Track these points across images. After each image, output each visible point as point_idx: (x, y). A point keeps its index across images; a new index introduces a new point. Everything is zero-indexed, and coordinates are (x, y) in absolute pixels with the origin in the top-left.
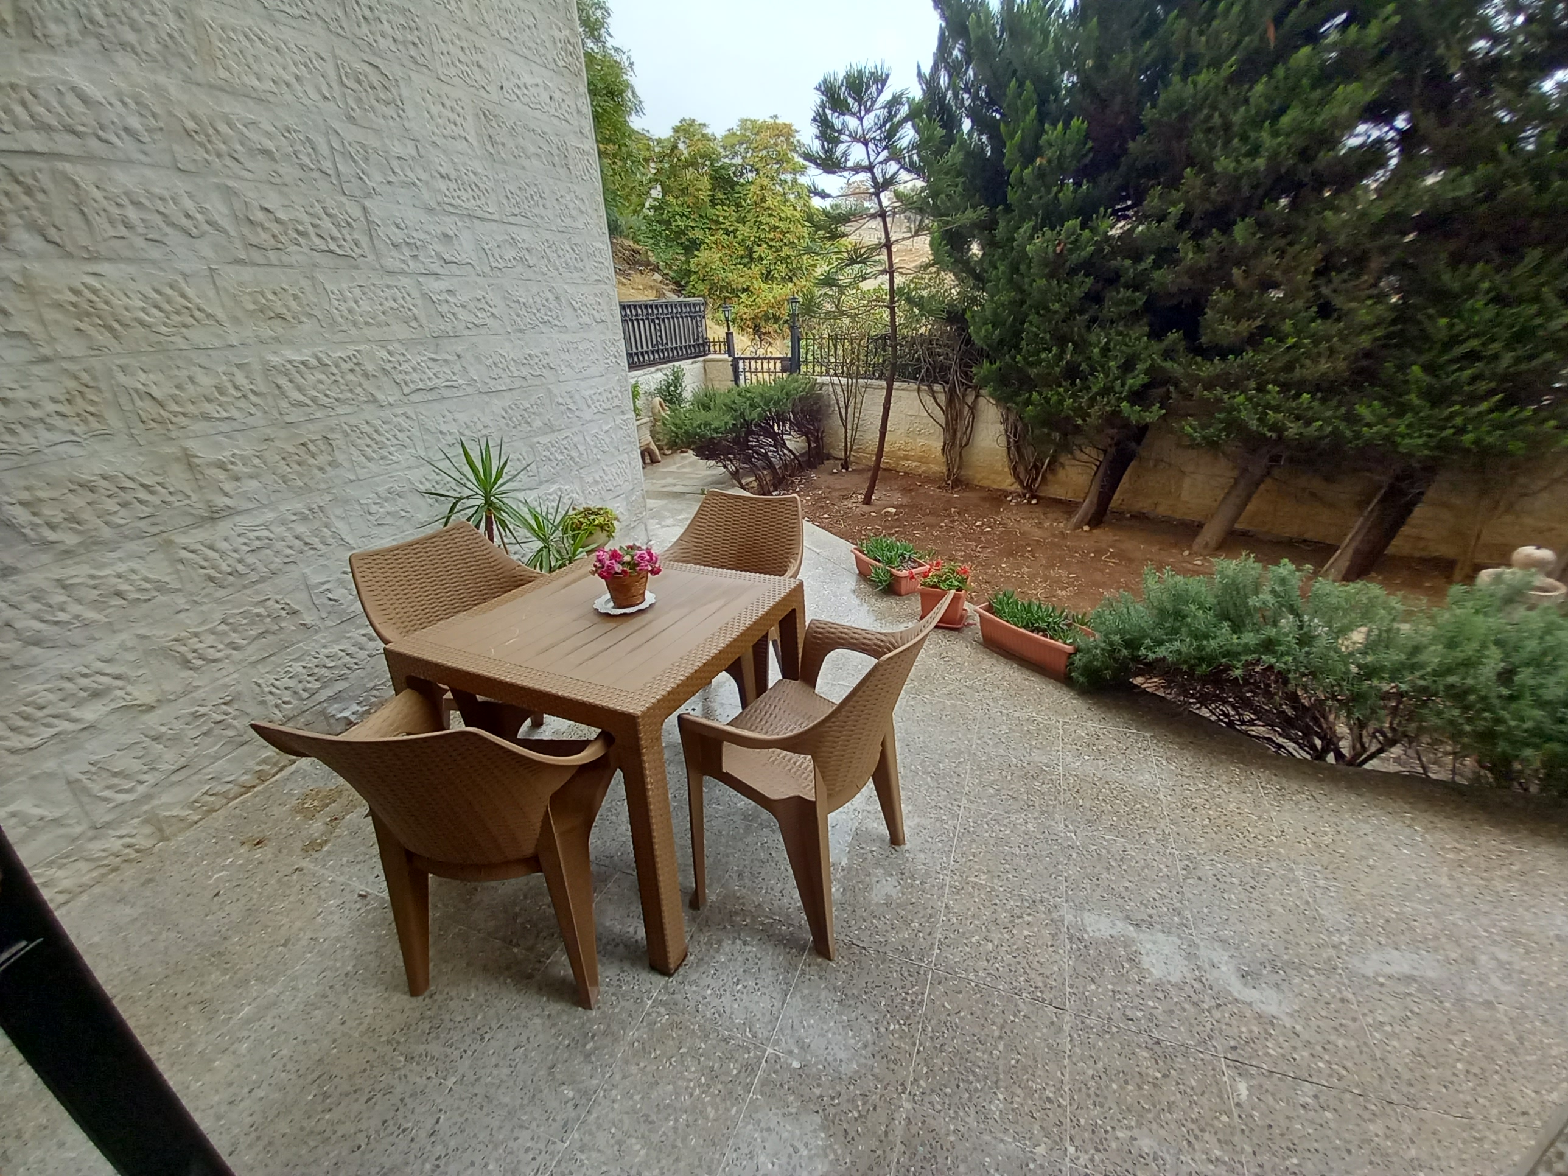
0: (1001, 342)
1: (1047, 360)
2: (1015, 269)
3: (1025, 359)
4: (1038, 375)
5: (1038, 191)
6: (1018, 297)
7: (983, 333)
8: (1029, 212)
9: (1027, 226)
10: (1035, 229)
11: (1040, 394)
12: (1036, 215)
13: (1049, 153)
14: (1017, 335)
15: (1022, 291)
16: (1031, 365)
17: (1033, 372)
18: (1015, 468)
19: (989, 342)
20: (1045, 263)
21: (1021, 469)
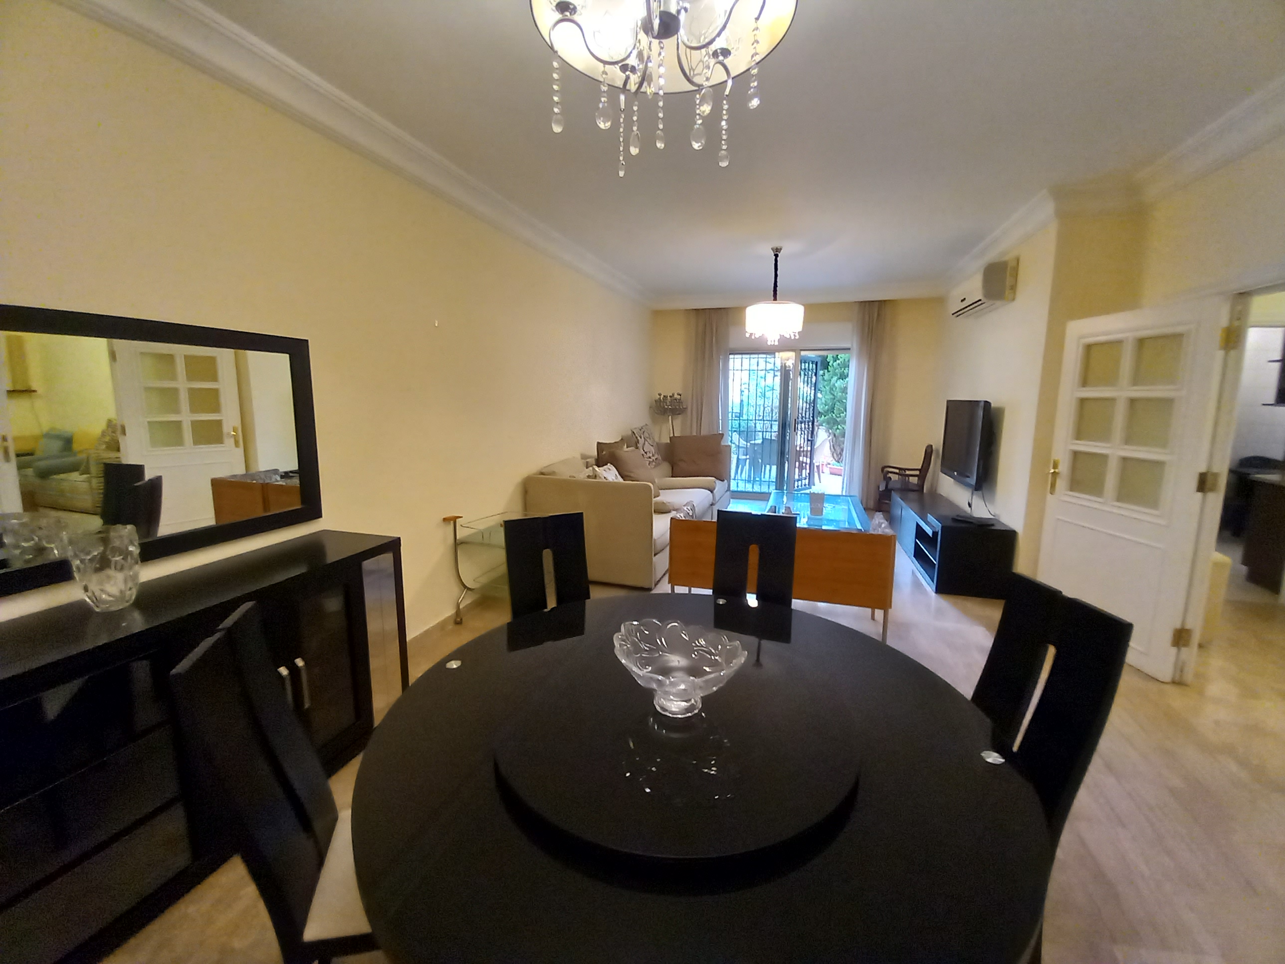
0: (828, 410)
1: (843, 416)
2: (831, 389)
3: (836, 415)
4: (840, 420)
5: (838, 369)
6: (833, 397)
7: (822, 407)
8: (836, 374)
9: (835, 378)
10: (837, 379)
11: (841, 426)
12: (838, 375)
13: (841, 360)
14: (833, 409)
15: (834, 395)
16: (838, 417)
17: (838, 420)
18: (833, 455)
19: (824, 410)
20: (841, 388)
21: (835, 455)
